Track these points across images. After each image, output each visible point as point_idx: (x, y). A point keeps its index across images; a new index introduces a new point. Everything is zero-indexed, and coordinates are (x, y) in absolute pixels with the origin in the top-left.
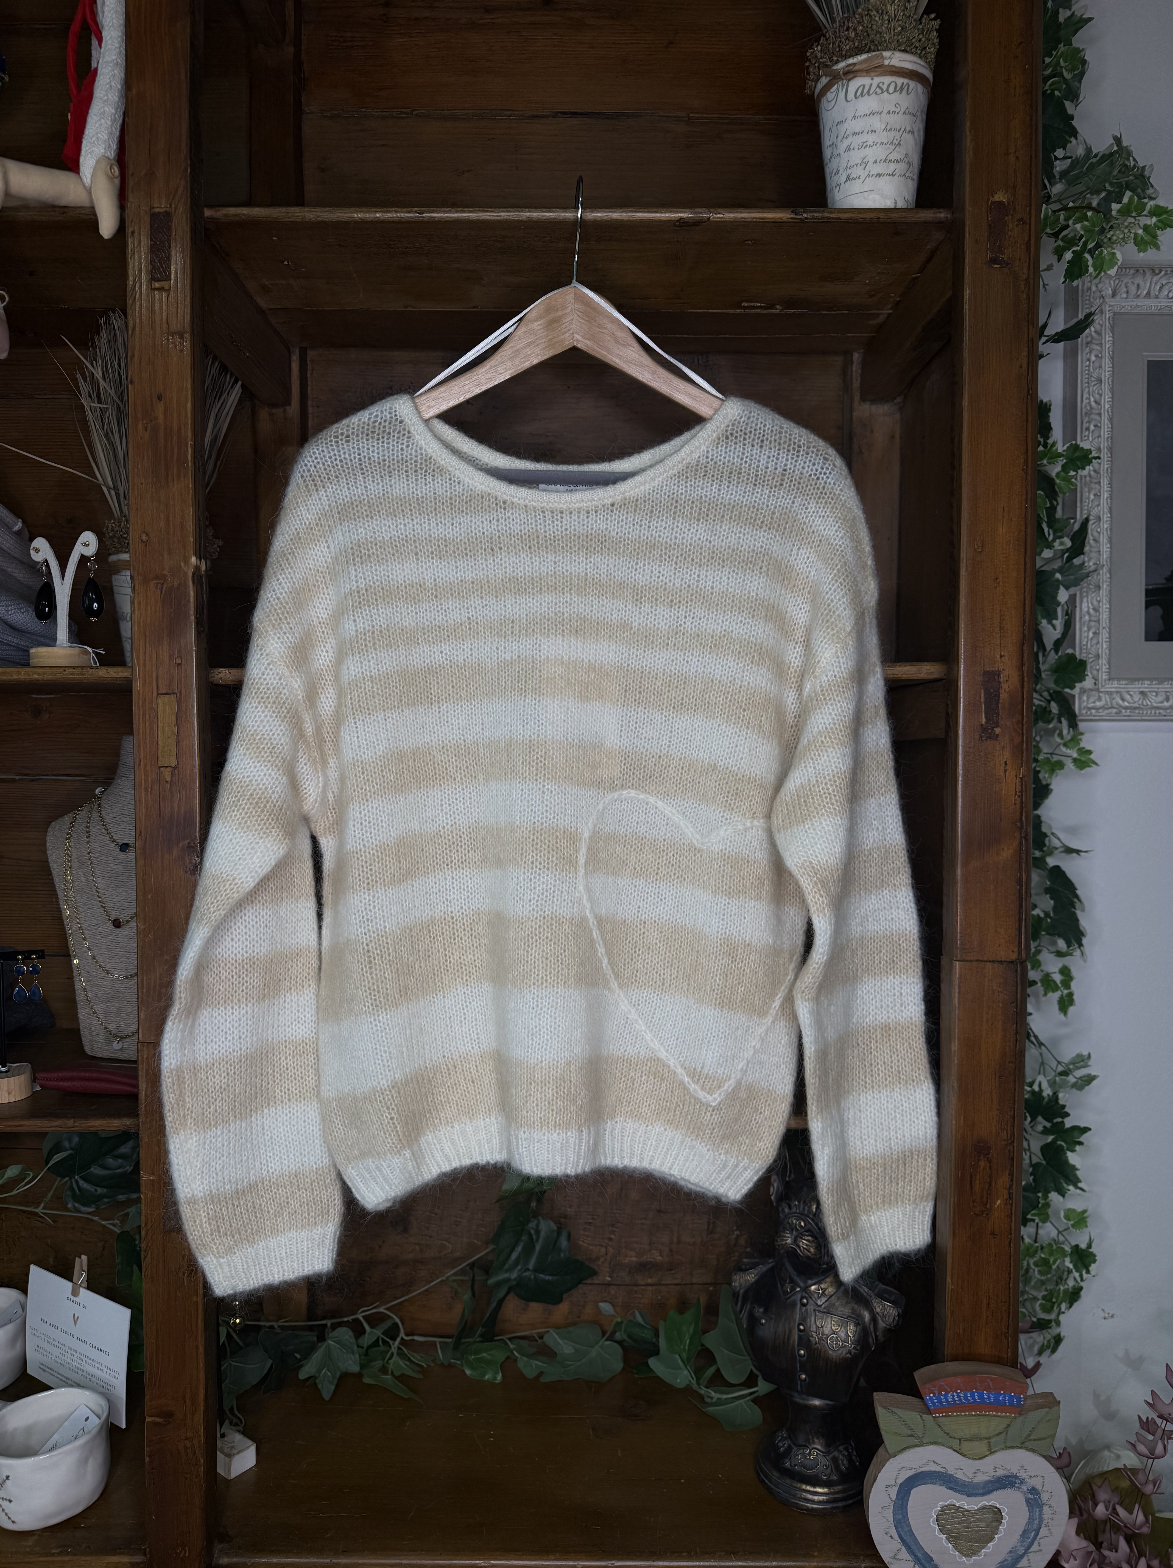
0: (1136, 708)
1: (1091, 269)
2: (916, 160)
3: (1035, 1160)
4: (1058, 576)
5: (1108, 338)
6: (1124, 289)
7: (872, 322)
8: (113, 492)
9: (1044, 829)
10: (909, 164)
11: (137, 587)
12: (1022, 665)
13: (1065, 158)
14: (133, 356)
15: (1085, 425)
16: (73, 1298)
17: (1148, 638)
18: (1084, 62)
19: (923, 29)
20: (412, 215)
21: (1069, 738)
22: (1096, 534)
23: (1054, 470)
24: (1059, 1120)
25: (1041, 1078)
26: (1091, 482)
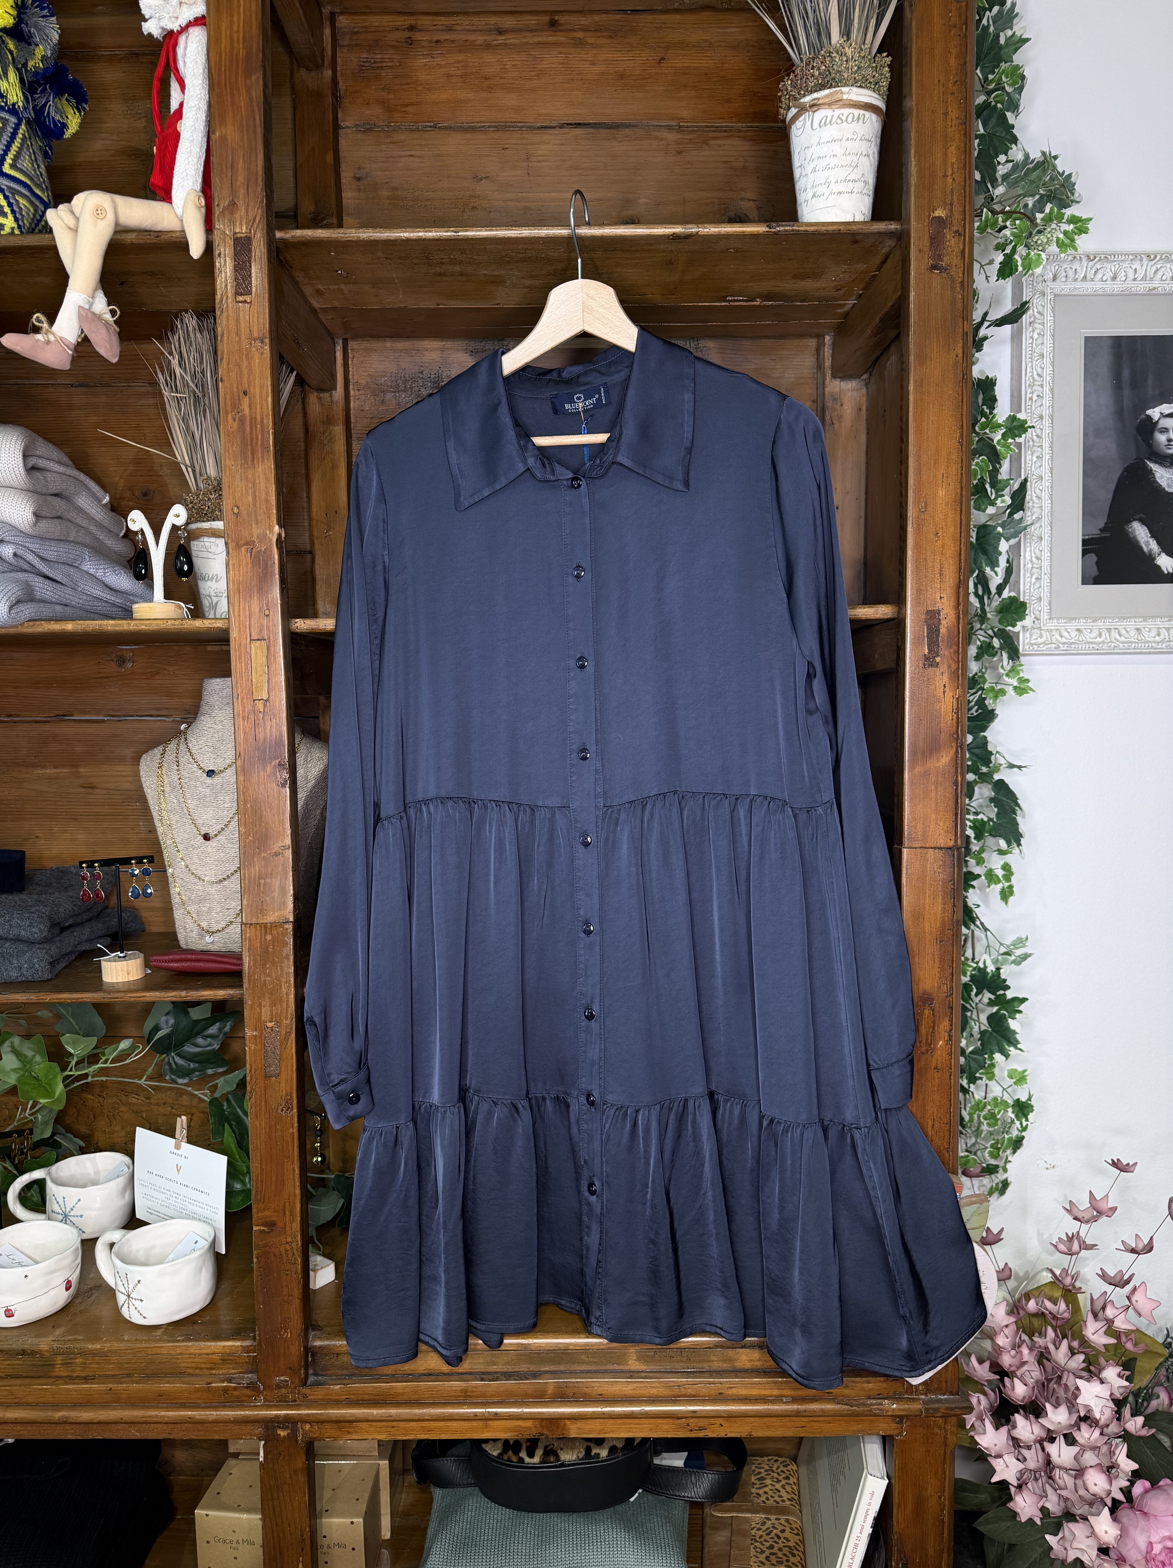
0: (1073, 643)
1: (1020, 269)
2: (871, 179)
3: (983, 1028)
4: (999, 529)
5: (1049, 316)
6: (1064, 274)
7: (839, 311)
8: (190, 469)
9: (990, 748)
10: (866, 182)
11: (231, 552)
12: (958, 604)
13: (1008, 161)
14: (222, 359)
15: (1029, 396)
16: (176, 1151)
17: (1085, 581)
18: (1023, 77)
19: (876, 67)
20: (449, 234)
21: (1009, 668)
22: (1038, 492)
23: (997, 437)
24: (1002, 992)
25: (985, 957)
26: (1034, 446)
